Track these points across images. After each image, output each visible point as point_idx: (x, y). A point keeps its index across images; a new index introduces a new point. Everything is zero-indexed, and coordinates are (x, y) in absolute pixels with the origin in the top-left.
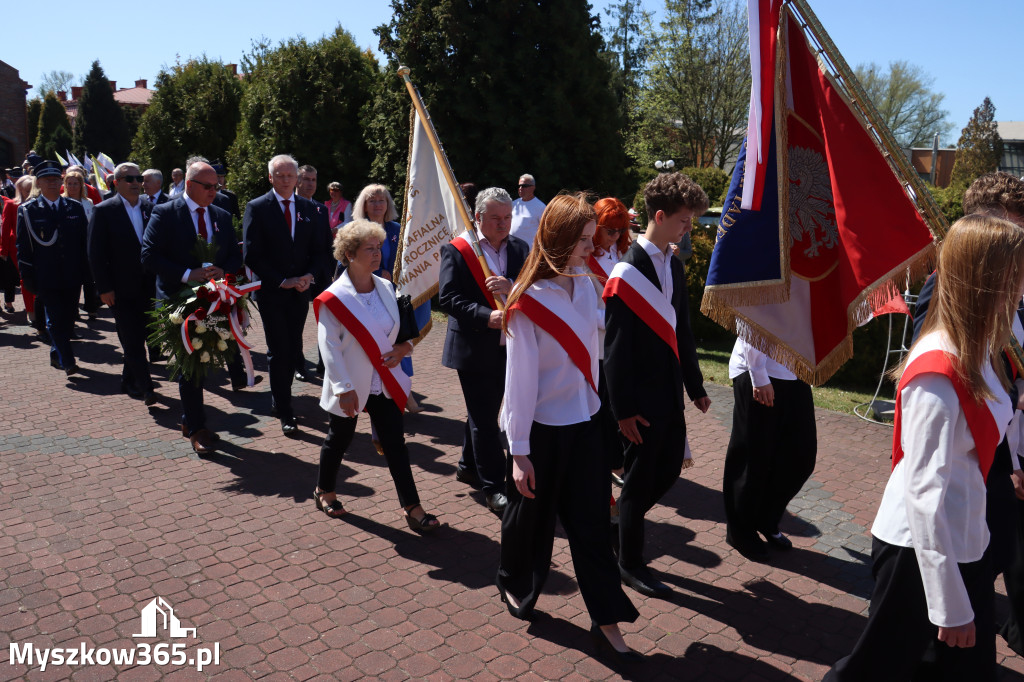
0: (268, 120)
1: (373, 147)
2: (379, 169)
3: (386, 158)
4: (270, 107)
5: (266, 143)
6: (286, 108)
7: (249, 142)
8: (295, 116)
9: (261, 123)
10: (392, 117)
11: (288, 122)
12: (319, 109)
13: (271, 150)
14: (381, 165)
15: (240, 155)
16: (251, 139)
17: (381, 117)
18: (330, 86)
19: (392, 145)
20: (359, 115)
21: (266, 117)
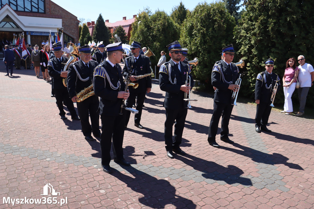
0: (195, 31)
1: (239, 42)
2: (245, 51)
3: (247, 47)
4: (197, 26)
5: (196, 40)
6: (204, 27)
7: (187, 39)
8: (207, 30)
9: (193, 32)
10: (252, 32)
11: (205, 32)
12: (216, 28)
13: (198, 42)
14: (246, 49)
15: (184, 43)
16: (188, 38)
17: (243, 31)
18: (220, 19)
19: (253, 42)
20: (233, 30)
21: (196, 30)
